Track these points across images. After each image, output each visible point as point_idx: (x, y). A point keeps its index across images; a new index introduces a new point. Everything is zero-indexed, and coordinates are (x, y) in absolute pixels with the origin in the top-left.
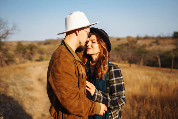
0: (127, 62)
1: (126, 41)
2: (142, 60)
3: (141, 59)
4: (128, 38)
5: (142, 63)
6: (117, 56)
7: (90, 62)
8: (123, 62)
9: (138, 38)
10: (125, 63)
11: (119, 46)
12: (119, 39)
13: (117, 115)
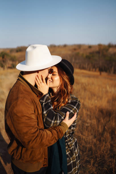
0: (97, 70)
1: (97, 49)
2: (113, 68)
3: (111, 67)
4: (100, 45)
5: (112, 72)
6: (88, 64)
7: (51, 93)
8: (94, 70)
9: (110, 46)
10: (95, 71)
11: (90, 53)
12: (90, 47)
13: (72, 146)
